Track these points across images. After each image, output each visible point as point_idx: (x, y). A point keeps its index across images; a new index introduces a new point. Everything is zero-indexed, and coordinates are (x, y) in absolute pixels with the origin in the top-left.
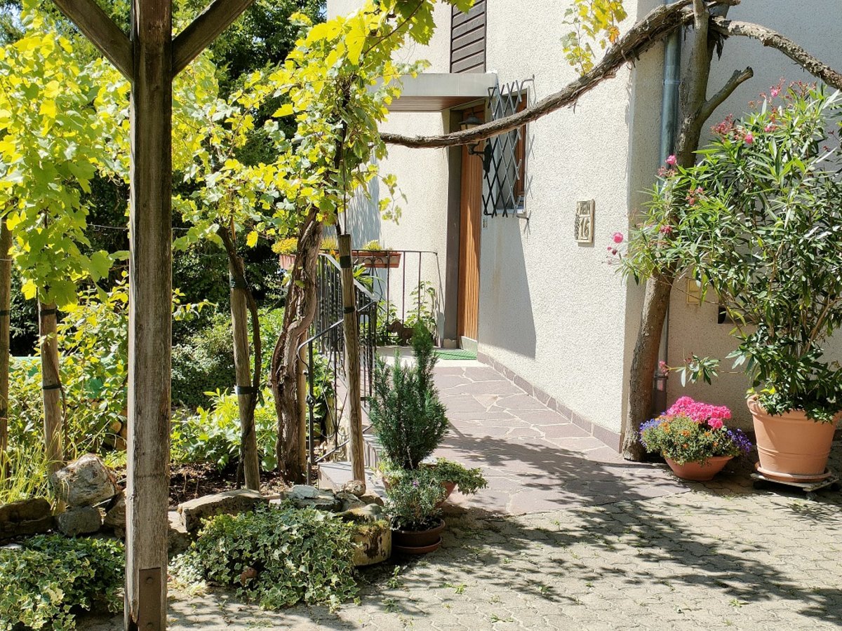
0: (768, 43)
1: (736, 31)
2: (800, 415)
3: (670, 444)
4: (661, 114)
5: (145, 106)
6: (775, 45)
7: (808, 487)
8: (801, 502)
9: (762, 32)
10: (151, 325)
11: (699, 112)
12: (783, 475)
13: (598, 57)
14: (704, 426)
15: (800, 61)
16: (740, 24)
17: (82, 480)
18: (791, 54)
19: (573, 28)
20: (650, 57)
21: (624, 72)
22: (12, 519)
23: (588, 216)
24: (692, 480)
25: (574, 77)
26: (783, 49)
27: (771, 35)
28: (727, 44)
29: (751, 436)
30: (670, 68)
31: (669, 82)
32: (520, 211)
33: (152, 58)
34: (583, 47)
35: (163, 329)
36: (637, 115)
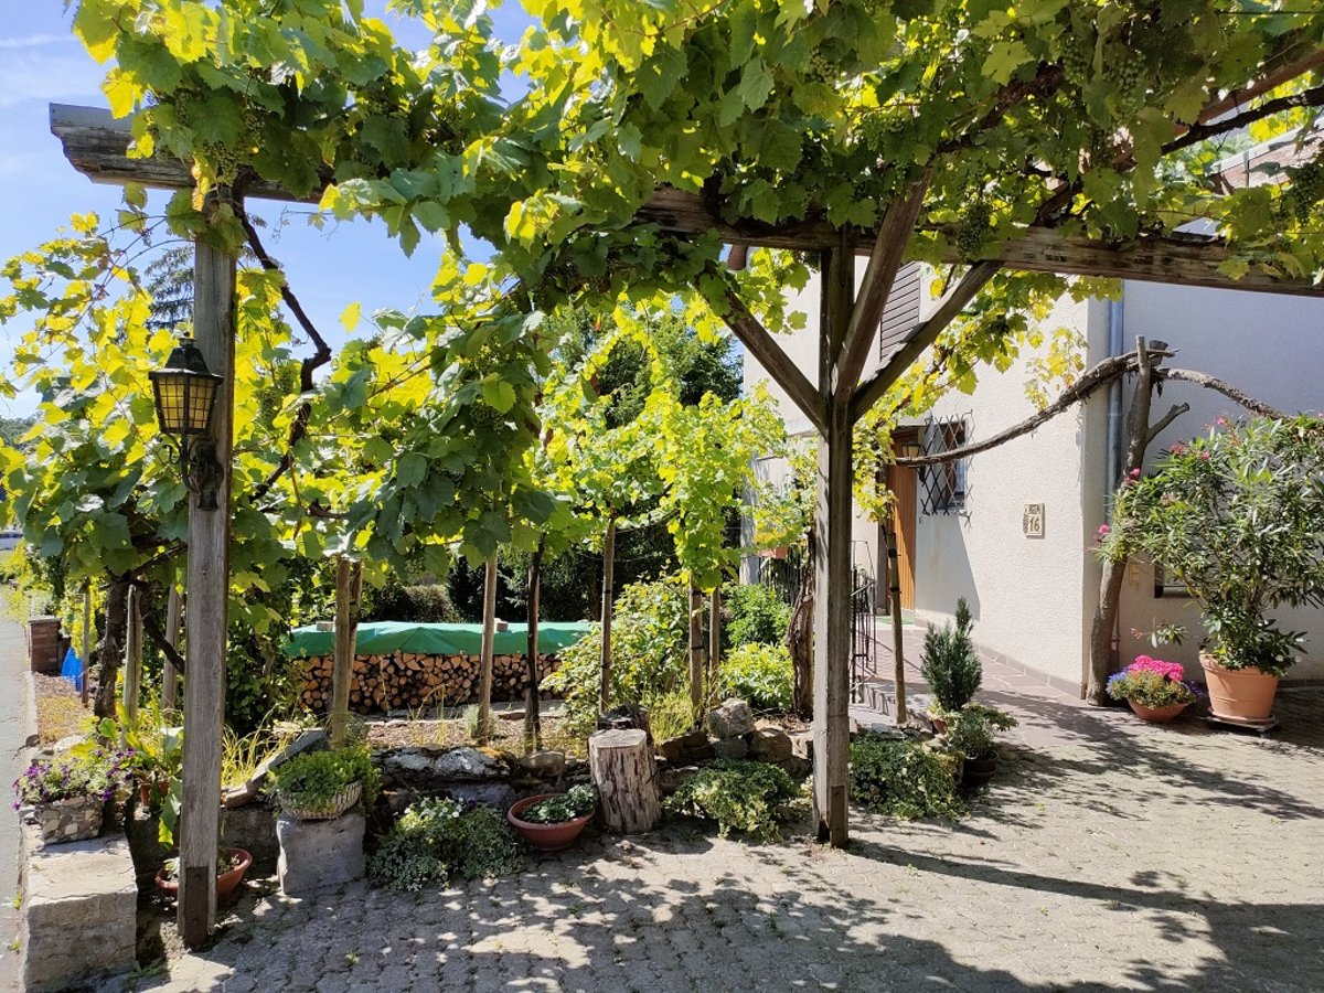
0: (1208, 385)
1: (1176, 376)
2: (1254, 671)
3: (1141, 693)
4: (1107, 439)
5: (836, 447)
6: (1214, 387)
7: (1261, 728)
8: (1260, 740)
9: (1202, 377)
10: (838, 605)
11: (1144, 437)
12: (1239, 718)
13: (1053, 398)
14: (1167, 679)
15: (1235, 398)
16: (1181, 371)
17: (736, 717)
18: (1229, 394)
19: (1032, 377)
20: (1098, 396)
21: (1075, 407)
22: (686, 747)
23: (1039, 515)
24: (1154, 720)
25: (1034, 411)
26: (1222, 390)
27: (1211, 378)
28: (1166, 384)
29: (1203, 686)
30: (1114, 404)
31: (1113, 414)
32: (962, 511)
33: (840, 411)
34: (1041, 391)
35: (846, 607)
36: (1088, 440)
